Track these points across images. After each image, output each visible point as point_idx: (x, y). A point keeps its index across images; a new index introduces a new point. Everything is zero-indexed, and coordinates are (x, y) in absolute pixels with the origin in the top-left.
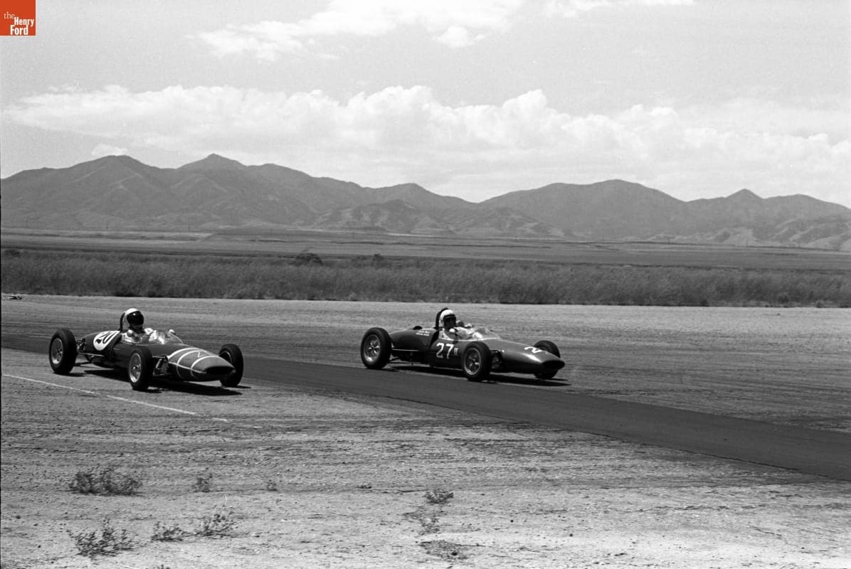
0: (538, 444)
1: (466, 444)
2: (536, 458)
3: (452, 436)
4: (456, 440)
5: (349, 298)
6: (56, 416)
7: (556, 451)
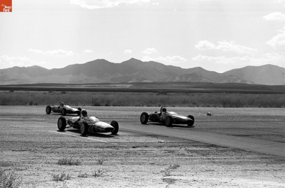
0: (215, 151)
1: (191, 151)
2: (212, 156)
3: (188, 149)
4: (189, 150)
5: (172, 106)
6: (62, 143)
7: (220, 153)
